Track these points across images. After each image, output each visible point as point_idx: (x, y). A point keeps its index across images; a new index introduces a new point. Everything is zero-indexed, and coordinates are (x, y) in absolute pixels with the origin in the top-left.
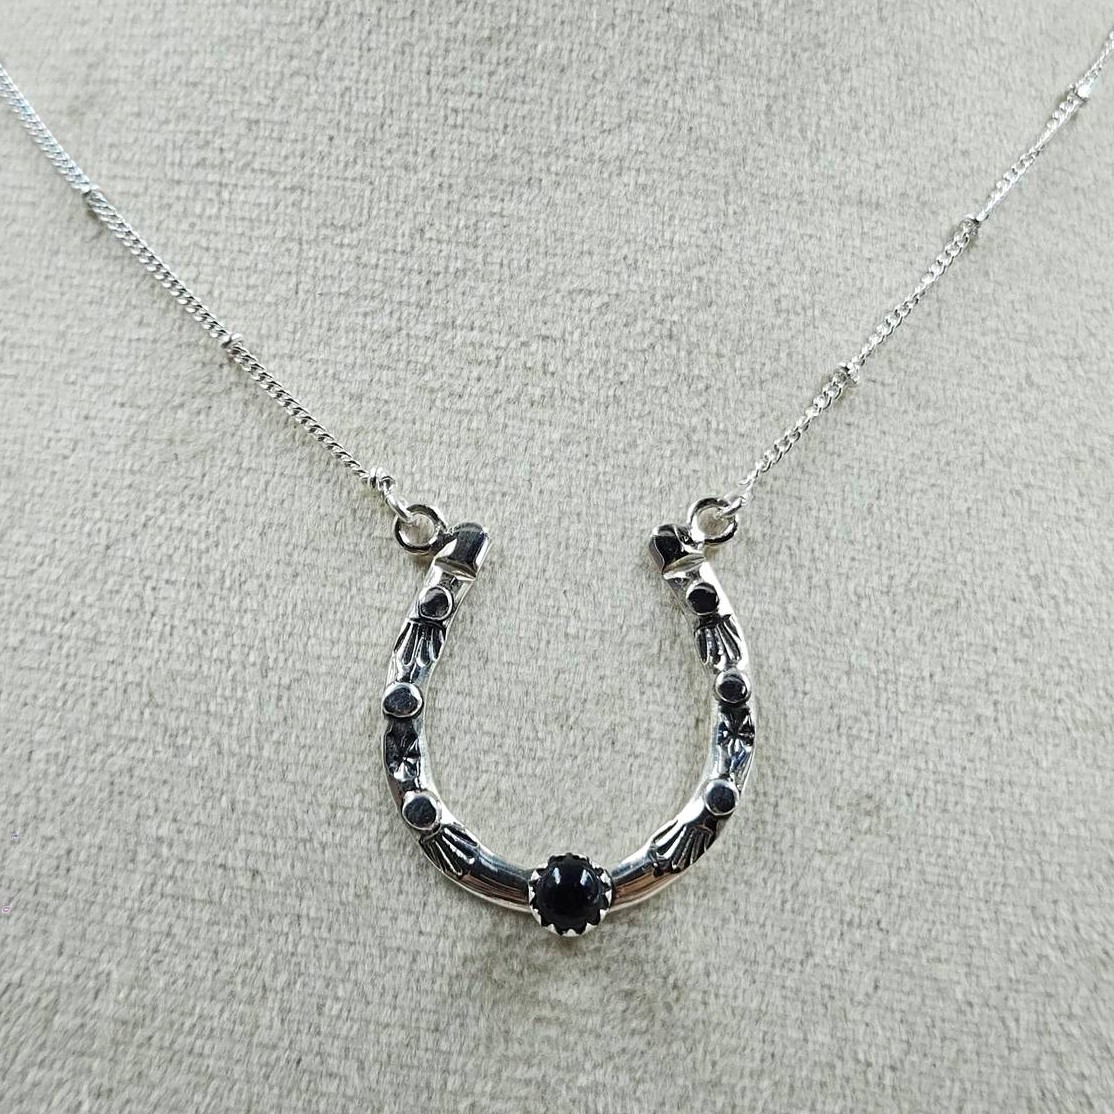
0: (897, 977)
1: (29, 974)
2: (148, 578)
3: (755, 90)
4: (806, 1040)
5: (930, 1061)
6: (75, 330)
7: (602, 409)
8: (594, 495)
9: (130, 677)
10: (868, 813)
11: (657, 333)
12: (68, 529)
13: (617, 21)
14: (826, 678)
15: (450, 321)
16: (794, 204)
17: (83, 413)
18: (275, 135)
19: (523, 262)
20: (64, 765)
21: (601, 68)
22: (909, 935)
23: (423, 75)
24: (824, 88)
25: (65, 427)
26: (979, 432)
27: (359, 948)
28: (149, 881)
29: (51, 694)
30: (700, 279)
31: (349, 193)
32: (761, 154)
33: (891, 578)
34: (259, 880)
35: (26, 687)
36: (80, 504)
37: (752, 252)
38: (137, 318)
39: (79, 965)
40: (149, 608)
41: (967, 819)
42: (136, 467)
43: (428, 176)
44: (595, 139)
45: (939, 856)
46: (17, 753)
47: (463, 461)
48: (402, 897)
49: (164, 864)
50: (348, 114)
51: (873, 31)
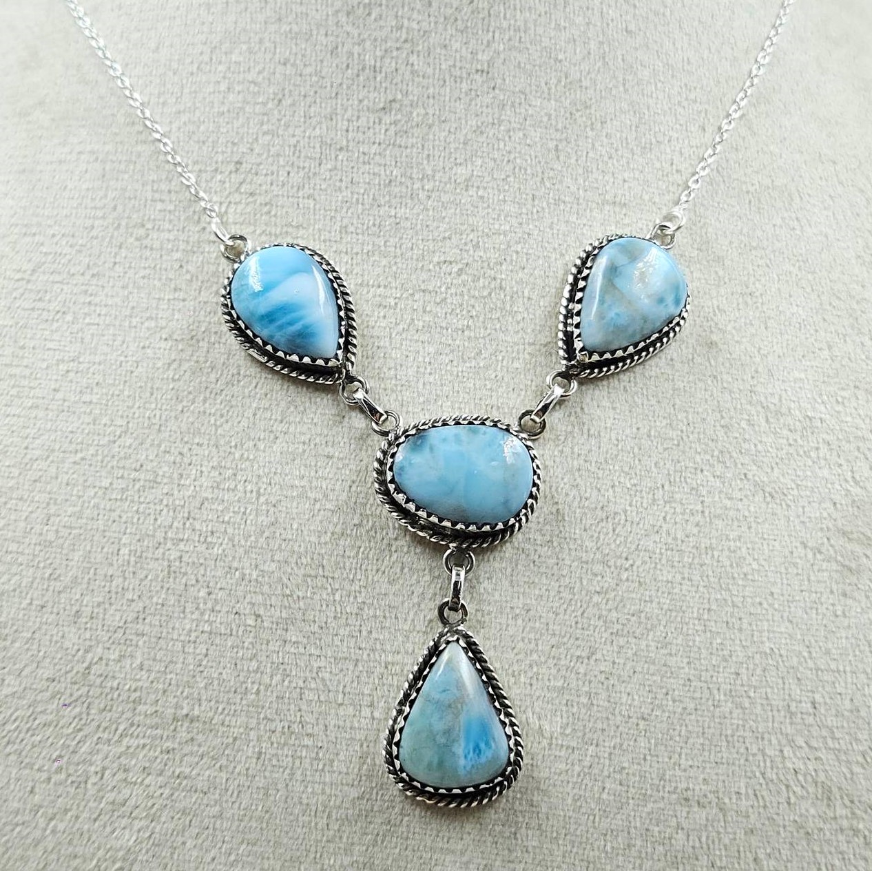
0: (646, 666)
1: (123, 682)
2: (187, 443)
3: (548, 137)
4: (592, 704)
5: (667, 714)
6: (135, 295)
7: (460, 332)
8: (456, 385)
9: (177, 502)
10: (626, 569)
11: (492, 286)
12: (136, 415)
13: (462, 96)
14: (599, 490)
15: (366, 282)
16: (575, 206)
17: (142, 344)
18: (253, 171)
19: (410, 245)
20: (141, 557)
21: (454, 125)
22: (653, 640)
23: (344, 133)
24: (590, 134)
25: (130, 353)
26: (690, 341)
27: (323, 658)
28: (194, 625)
29: (130, 515)
30: (517, 253)
31: (301, 206)
32: (551, 174)
33: (638, 429)
34: (259, 620)
35: (114, 511)
36: (142, 401)
37: (550, 235)
38: (173, 286)
39: (153, 675)
40: (187, 461)
41: (686, 571)
42: (177, 377)
43: (350, 195)
44: (451, 169)
45: (669, 593)
46: (110, 550)
47: (377, 366)
48: (348, 628)
49: (202, 614)
50: (299, 157)
51: (620, 98)
